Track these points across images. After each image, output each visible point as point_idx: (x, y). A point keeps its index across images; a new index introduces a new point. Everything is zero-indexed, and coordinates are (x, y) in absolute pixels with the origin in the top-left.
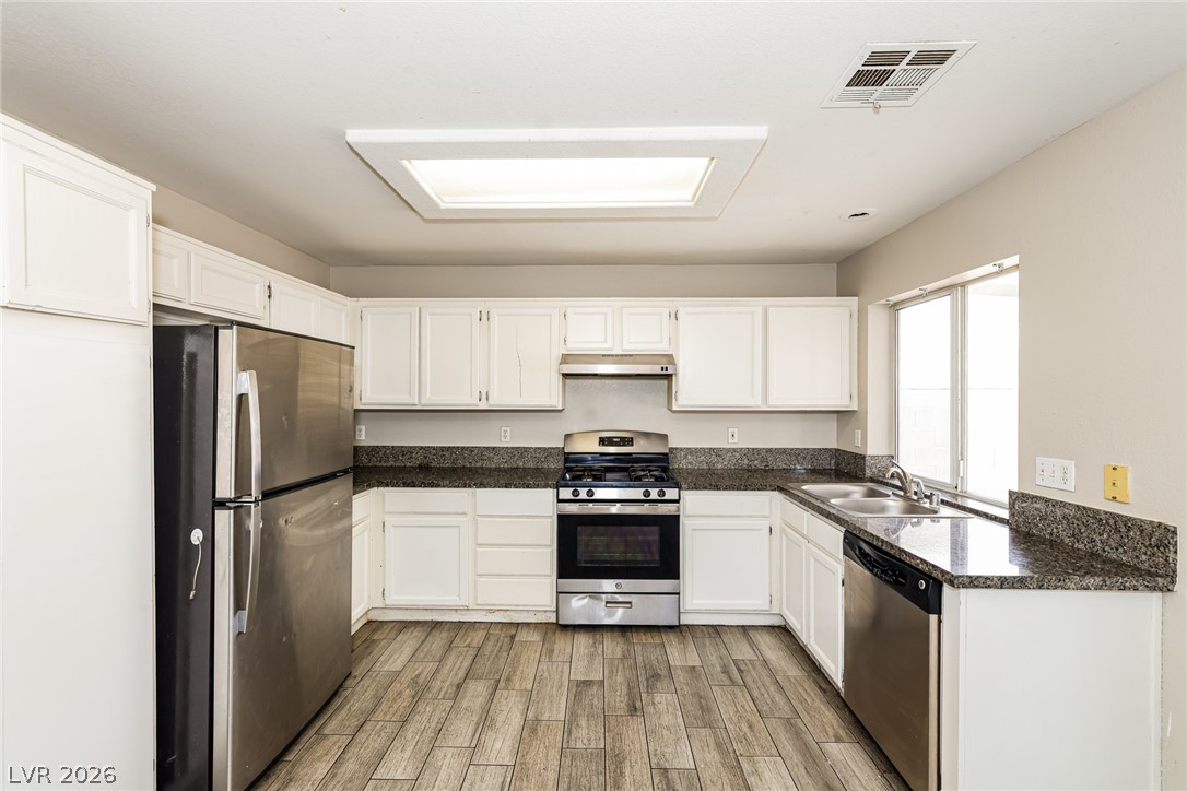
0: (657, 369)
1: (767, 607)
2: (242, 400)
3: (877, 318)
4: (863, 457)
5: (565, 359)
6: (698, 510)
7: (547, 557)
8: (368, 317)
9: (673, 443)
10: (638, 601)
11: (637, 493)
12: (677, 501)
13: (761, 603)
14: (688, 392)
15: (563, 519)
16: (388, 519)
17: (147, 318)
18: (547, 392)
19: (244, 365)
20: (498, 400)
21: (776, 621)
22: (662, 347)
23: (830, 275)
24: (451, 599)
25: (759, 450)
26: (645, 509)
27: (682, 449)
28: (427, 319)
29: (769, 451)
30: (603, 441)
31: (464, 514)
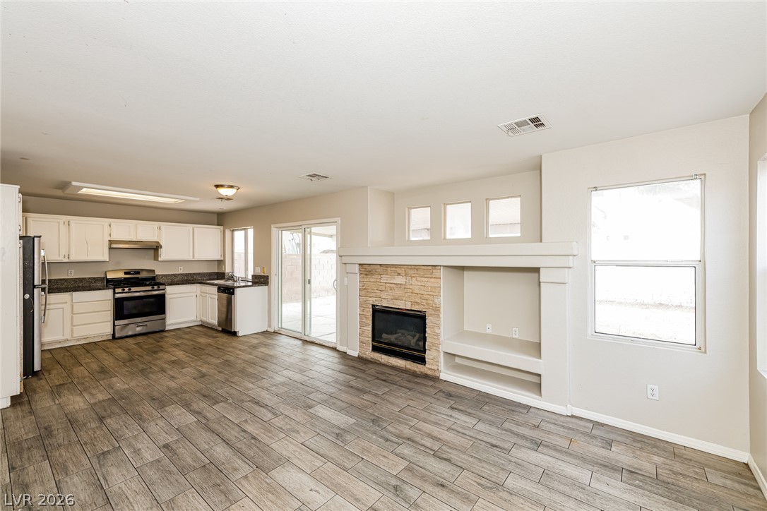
1: (195, 319)
2: (44, 257)
3: (228, 233)
4: (224, 273)
5: (111, 242)
6: (171, 292)
7: (109, 315)
9: (157, 273)
10: (149, 323)
11: (150, 288)
12: (164, 290)
13: (194, 318)
14: (164, 255)
15: (116, 300)
18: (103, 255)
20: (74, 258)
21: (200, 323)
22: (155, 239)
23: (215, 218)
24: (59, 337)
25: (191, 274)
26: (150, 293)
29: (194, 274)
30: (126, 273)
31: (66, 303)
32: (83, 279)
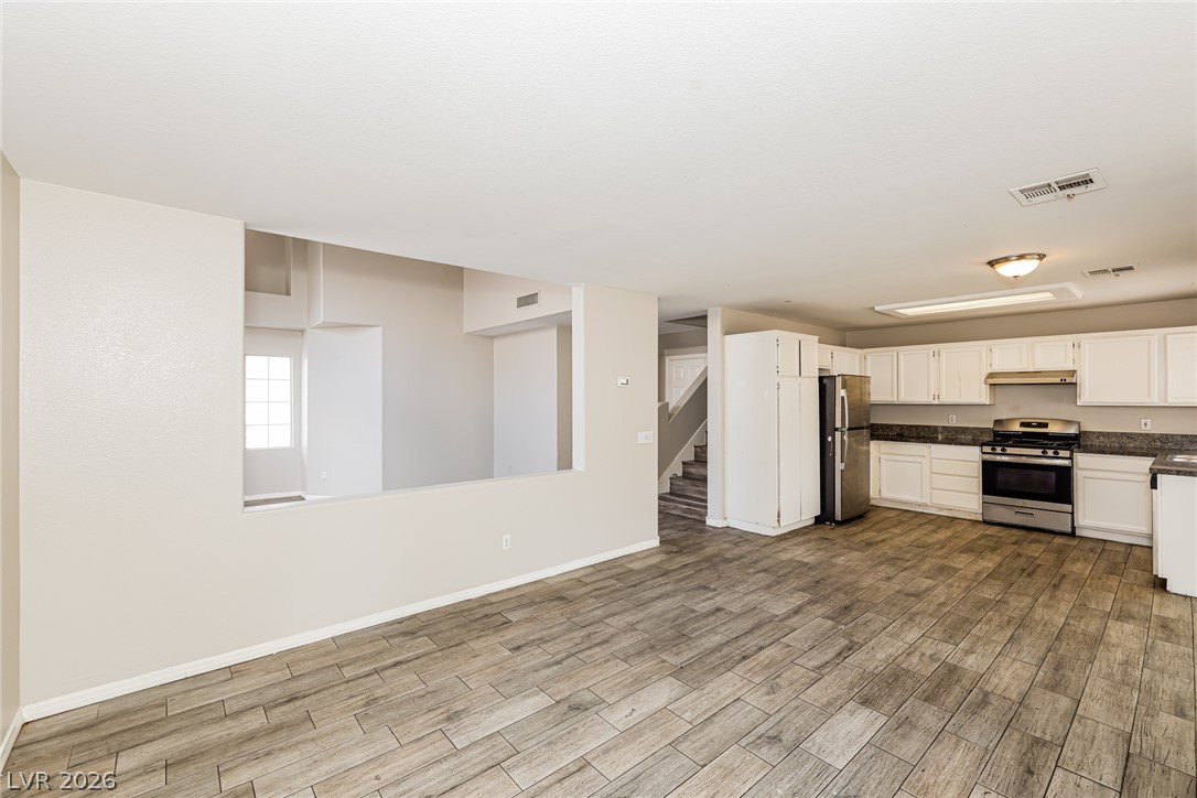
0: (1058, 380)
2: (843, 398)
5: (991, 375)
6: (1086, 465)
7: (976, 484)
8: (868, 358)
10: (1045, 514)
11: (1038, 452)
12: (1070, 459)
14: (1086, 396)
15: (985, 464)
16: (882, 457)
17: (817, 374)
18: (981, 395)
19: (843, 388)
20: (945, 399)
22: (1069, 366)
24: (917, 499)
26: (1041, 462)
27: (1094, 433)
28: (901, 356)
30: (1022, 425)
31: (924, 457)
32: (966, 428)
